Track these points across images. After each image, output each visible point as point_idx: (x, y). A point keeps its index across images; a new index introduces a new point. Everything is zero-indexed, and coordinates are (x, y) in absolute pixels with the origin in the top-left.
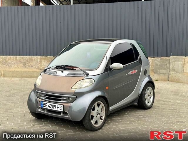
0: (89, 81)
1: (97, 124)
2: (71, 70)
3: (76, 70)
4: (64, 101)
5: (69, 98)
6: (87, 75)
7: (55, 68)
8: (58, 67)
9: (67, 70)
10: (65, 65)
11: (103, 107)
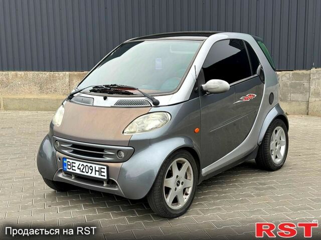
0: (159, 116)
1: (177, 204)
2: (123, 93)
3: (132, 94)
4: (108, 159)
5: (119, 151)
6: (156, 104)
7: (91, 91)
8: (96, 89)
9: (114, 95)
10: (111, 85)
11: (188, 169)
